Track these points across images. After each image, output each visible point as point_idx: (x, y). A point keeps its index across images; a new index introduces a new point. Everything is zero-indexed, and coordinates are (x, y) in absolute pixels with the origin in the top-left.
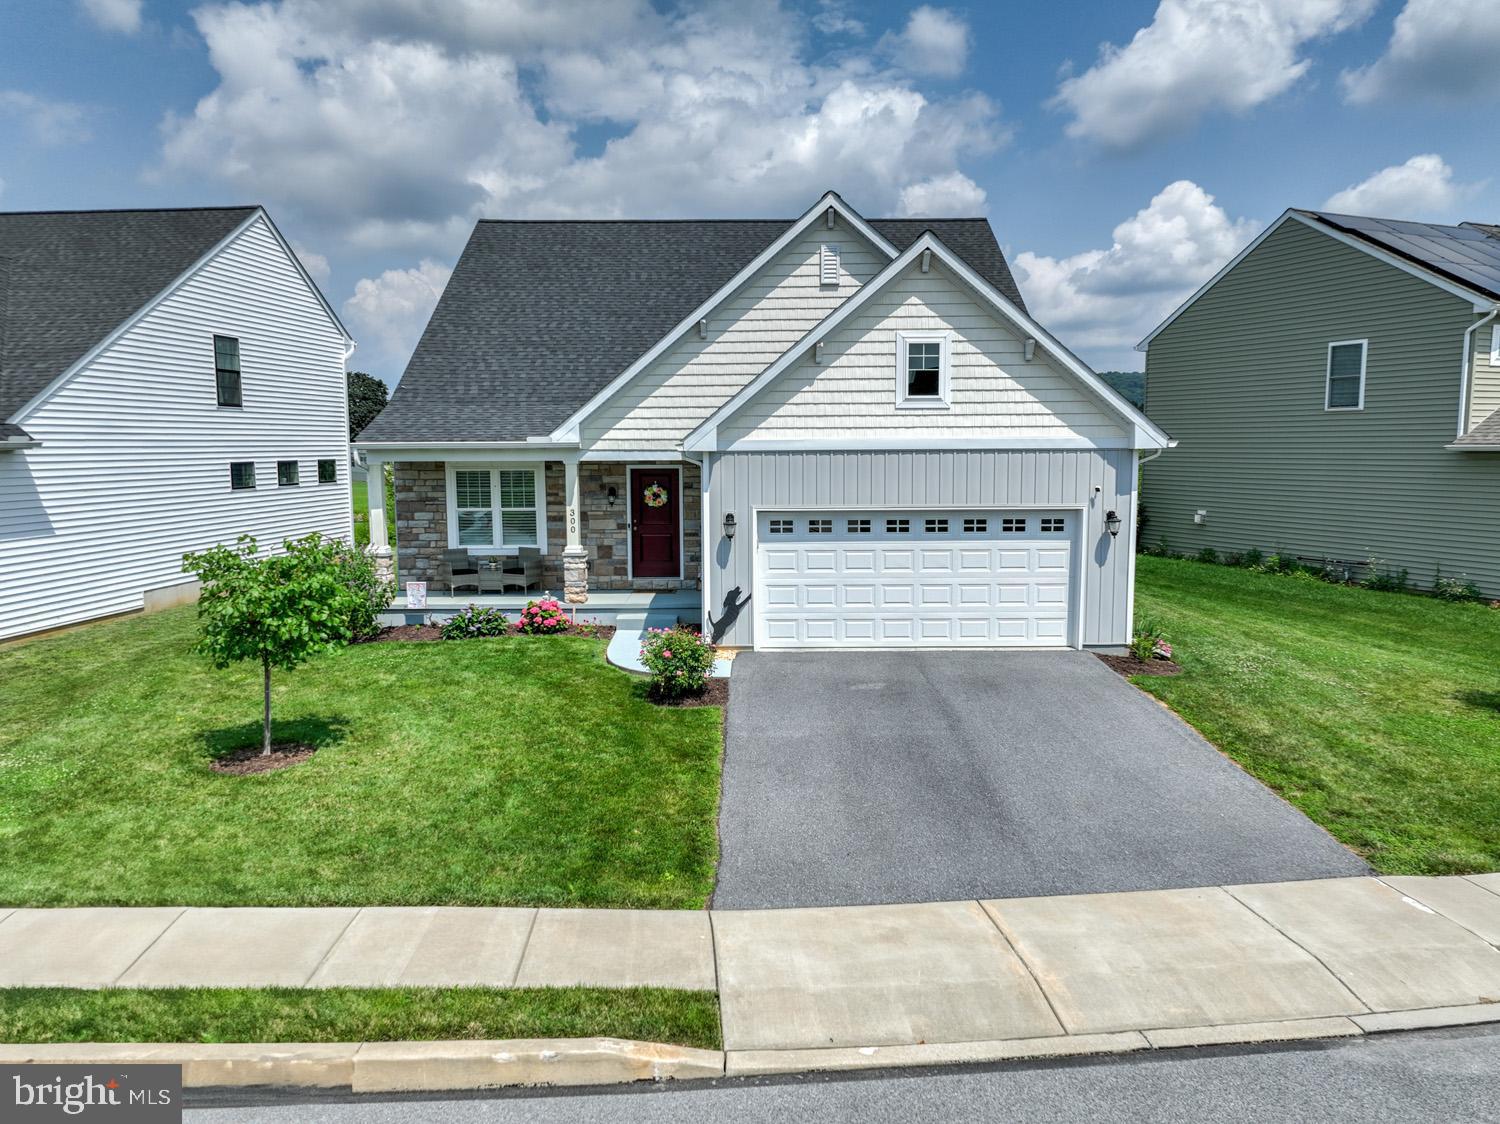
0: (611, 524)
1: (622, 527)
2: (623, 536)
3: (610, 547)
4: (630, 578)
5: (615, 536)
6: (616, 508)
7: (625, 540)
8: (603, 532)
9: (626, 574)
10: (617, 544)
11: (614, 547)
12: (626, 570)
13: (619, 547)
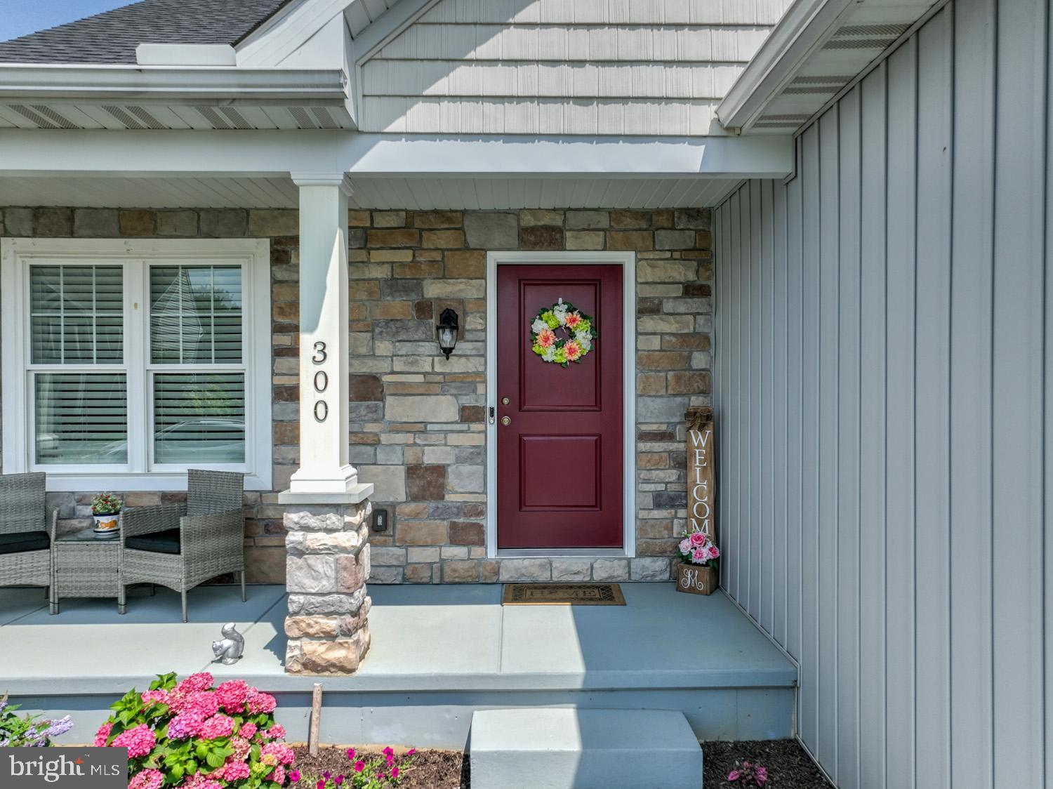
0: (444, 409)
1: (471, 415)
2: (476, 440)
3: (440, 470)
4: (492, 552)
5: (453, 439)
6: (457, 365)
7: (481, 451)
8: (421, 428)
9: (482, 543)
10: (460, 460)
11: (450, 469)
12: (480, 530)
13: (466, 469)
